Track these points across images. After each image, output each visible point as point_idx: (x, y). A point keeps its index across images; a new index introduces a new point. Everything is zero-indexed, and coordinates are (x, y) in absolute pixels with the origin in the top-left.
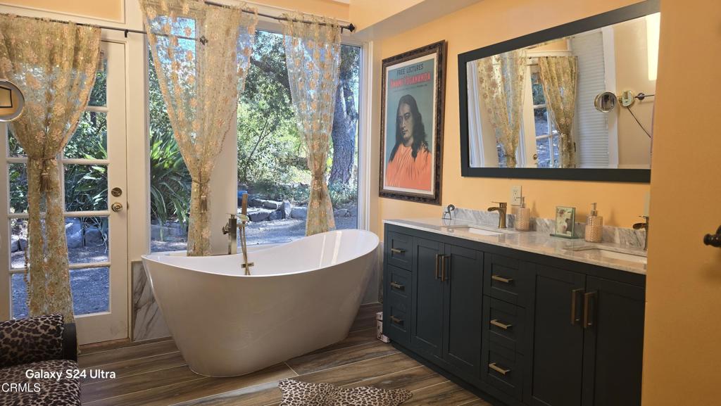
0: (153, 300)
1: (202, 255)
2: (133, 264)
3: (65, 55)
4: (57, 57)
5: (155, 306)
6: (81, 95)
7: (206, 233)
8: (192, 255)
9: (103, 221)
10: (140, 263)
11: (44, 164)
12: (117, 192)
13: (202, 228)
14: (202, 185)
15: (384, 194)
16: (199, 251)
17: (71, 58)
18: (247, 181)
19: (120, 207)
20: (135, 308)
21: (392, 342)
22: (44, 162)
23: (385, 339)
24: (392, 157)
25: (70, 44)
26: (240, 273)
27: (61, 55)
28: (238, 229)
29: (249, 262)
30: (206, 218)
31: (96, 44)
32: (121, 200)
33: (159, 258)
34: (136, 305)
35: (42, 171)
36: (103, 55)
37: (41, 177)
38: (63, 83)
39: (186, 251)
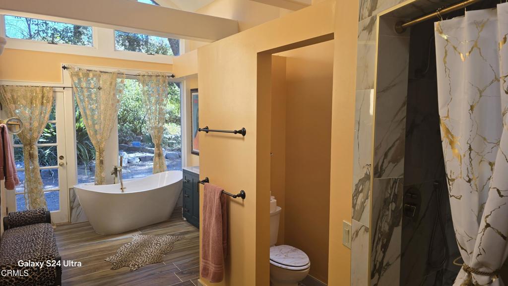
0: (79, 205)
1: (101, 184)
2: (70, 189)
3: (37, 100)
4: (34, 101)
5: (80, 207)
6: (46, 117)
7: (103, 175)
8: (98, 185)
9: (56, 171)
10: (73, 188)
11: (31, 148)
12: (62, 158)
13: (101, 172)
14: (101, 153)
15: (193, 153)
16: (100, 182)
17: (40, 102)
18: (142, 134)
19: (63, 164)
20: (72, 209)
21: (187, 220)
22: (31, 147)
23: (185, 219)
24: (195, 136)
25: (40, 96)
26: (120, 192)
27: (36, 101)
28: (118, 172)
29: (123, 187)
30: (103, 168)
31: (51, 94)
32: (63, 161)
33: (82, 186)
34: (72, 207)
35: (30, 151)
36: (54, 99)
37: (30, 153)
38: (37, 112)
39: (94, 183)
